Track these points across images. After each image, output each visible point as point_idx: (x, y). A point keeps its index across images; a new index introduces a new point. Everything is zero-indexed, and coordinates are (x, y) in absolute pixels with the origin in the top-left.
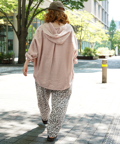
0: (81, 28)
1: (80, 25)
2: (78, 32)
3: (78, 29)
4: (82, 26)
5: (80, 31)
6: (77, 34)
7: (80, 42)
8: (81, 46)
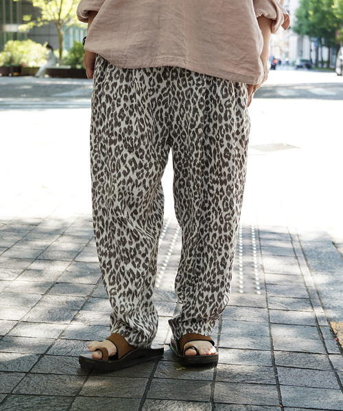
7: (59, 27)
8: (61, 41)
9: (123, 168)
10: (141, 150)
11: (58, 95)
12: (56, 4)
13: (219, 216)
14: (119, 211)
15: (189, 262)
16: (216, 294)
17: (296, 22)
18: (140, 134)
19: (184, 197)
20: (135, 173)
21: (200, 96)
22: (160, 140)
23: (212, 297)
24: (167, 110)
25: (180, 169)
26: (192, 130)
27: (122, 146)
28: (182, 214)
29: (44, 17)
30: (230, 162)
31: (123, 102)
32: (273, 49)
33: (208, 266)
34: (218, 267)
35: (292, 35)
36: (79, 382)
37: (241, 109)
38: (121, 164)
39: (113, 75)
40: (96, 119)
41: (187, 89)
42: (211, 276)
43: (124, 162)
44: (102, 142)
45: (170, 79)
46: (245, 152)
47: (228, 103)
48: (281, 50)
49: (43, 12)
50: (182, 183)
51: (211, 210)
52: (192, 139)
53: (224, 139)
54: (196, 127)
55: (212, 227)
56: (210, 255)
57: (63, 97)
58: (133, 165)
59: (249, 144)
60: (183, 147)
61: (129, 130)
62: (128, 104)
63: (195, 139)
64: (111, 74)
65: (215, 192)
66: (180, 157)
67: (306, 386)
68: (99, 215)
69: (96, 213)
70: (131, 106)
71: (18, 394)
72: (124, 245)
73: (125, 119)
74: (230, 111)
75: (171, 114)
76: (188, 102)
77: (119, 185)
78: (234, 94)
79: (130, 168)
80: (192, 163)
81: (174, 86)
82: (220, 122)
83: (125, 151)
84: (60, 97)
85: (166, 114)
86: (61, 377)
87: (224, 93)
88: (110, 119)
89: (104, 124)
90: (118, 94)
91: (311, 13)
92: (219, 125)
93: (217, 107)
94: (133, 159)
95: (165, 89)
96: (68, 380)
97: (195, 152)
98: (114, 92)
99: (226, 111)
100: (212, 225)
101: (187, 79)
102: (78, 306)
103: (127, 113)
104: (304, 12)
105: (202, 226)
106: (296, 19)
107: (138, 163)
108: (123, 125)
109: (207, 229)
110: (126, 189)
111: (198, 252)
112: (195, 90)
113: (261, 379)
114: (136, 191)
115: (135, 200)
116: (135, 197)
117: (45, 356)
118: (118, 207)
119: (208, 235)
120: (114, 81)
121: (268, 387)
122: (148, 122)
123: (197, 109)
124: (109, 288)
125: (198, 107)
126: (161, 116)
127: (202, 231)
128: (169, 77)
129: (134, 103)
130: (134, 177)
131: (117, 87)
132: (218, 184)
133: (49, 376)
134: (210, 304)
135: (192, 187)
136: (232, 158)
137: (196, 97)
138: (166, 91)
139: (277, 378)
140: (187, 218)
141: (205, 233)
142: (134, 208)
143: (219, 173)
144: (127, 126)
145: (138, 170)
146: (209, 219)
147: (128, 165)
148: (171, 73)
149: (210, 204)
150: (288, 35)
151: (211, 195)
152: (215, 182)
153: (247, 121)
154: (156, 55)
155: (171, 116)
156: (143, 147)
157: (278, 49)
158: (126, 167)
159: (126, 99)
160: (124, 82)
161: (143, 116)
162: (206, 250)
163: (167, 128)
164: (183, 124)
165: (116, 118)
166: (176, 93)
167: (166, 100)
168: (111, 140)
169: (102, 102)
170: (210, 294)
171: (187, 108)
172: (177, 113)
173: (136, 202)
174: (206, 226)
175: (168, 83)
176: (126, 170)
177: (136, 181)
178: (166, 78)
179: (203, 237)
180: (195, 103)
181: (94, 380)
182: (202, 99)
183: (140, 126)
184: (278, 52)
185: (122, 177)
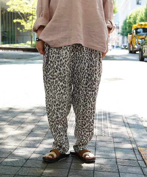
0: (32, 16)
1: (31, 13)
2: (28, 21)
3: (28, 17)
4: (33, 14)
5: (31, 20)
6: (28, 23)
7: (31, 32)
8: (32, 38)
9: (58, 89)
10: (65, 81)
11: (31, 58)
12: (30, 24)
13: (91, 104)
14: (58, 105)
15: (79, 122)
16: (91, 133)
17: (121, 31)
18: (64, 75)
19: (76, 97)
20: (63, 90)
21: (87, 58)
22: (70, 75)
23: (89, 134)
24: (73, 64)
25: (76, 86)
26: (83, 71)
27: (58, 80)
28: (75, 104)
29: (25, 29)
30: (96, 83)
31: (57, 63)
32: (113, 41)
33: (87, 123)
34: (91, 123)
35: (120, 36)
36: (42, 170)
37: (100, 63)
38: (58, 87)
39: (52, 53)
40: (46, 71)
41: (82, 55)
42: (89, 127)
43: (59, 86)
44: (49, 79)
45: (75, 52)
46: (100, 80)
47: (96, 61)
48: (116, 42)
49: (25, 27)
50: (76, 92)
51: (87, 102)
52: (83, 75)
53: (94, 75)
54: (85, 70)
55: (88, 109)
56: (87, 119)
57: (33, 59)
58: (62, 87)
59: (101, 77)
60: (78, 78)
61: (60, 74)
62: (59, 63)
63: (84, 75)
64: (52, 52)
65: (89, 95)
66: (76, 82)
67: (130, 173)
68: (48, 107)
69: (47, 106)
70: (60, 64)
71: (18, 175)
72: (58, 119)
73: (59, 69)
74: (97, 64)
75: (75, 65)
76: (82, 60)
77: (57, 95)
78: (98, 57)
79: (61, 88)
80: (82, 84)
81: (77, 55)
82: (93, 68)
83: (59, 82)
84: (31, 59)
85: (73, 65)
86: (34, 168)
87: (95, 57)
88: (53, 70)
89: (50, 72)
90: (55, 60)
91: (127, 28)
92: (92, 69)
93: (92, 62)
94: (62, 85)
95: (73, 56)
96: (37, 170)
97: (84, 79)
98: (53, 59)
99: (95, 64)
100: (88, 108)
101: (82, 51)
102: (40, 141)
103: (59, 67)
104: (125, 27)
105: (84, 108)
106: (122, 30)
107: (64, 86)
108: (58, 72)
109: (86, 109)
110: (60, 96)
111: (82, 118)
112: (85, 56)
113: (112, 170)
114: (64, 97)
115: (64, 100)
116: (64, 99)
117: (28, 160)
118: (58, 104)
119: (86, 112)
120: (53, 55)
121: (115, 173)
122: (67, 70)
123: (86, 63)
124: (54, 134)
125: (86, 62)
126: (71, 66)
127: (83, 110)
128: (74, 51)
129: (61, 63)
130: (63, 92)
131: (55, 57)
132: (91, 92)
133: (30, 168)
134: (89, 136)
135: (81, 93)
136: (97, 82)
137: (85, 58)
138: (73, 57)
139: (118, 170)
140: (77, 105)
141: (85, 111)
142: (64, 103)
143: (92, 87)
144: (59, 72)
145: (64, 89)
146: (87, 106)
147: (60, 87)
148: (75, 49)
149: (87, 100)
150: (118, 36)
151: (88, 96)
152: (89, 91)
153: (102, 68)
154: (71, 40)
155: (75, 66)
156: (65, 80)
157: (114, 41)
158: (60, 88)
159: (58, 61)
160: (57, 55)
161: (65, 68)
162: (85, 117)
163: (72, 71)
164: (79, 69)
165: (55, 69)
166: (77, 57)
167: (73, 60)
168: (53, 78)
169: (49, 63)
170: (89, 133)
171: (81, 63)
172: (77, 65)
173: (65, 101)
174: (85, 108)
175: (74, 54)
176: (60, 89)
177: (64, 93)
178: (73, 52)
179: (84, 112)
180: (85, 61)
181: (47, 170)
182: (87, 59)
183: (64, 72)
184: (115, 42)
185: (58, 92)
